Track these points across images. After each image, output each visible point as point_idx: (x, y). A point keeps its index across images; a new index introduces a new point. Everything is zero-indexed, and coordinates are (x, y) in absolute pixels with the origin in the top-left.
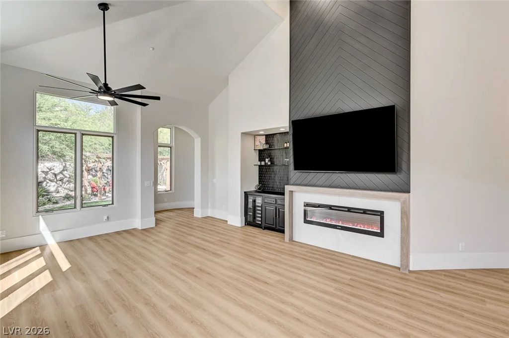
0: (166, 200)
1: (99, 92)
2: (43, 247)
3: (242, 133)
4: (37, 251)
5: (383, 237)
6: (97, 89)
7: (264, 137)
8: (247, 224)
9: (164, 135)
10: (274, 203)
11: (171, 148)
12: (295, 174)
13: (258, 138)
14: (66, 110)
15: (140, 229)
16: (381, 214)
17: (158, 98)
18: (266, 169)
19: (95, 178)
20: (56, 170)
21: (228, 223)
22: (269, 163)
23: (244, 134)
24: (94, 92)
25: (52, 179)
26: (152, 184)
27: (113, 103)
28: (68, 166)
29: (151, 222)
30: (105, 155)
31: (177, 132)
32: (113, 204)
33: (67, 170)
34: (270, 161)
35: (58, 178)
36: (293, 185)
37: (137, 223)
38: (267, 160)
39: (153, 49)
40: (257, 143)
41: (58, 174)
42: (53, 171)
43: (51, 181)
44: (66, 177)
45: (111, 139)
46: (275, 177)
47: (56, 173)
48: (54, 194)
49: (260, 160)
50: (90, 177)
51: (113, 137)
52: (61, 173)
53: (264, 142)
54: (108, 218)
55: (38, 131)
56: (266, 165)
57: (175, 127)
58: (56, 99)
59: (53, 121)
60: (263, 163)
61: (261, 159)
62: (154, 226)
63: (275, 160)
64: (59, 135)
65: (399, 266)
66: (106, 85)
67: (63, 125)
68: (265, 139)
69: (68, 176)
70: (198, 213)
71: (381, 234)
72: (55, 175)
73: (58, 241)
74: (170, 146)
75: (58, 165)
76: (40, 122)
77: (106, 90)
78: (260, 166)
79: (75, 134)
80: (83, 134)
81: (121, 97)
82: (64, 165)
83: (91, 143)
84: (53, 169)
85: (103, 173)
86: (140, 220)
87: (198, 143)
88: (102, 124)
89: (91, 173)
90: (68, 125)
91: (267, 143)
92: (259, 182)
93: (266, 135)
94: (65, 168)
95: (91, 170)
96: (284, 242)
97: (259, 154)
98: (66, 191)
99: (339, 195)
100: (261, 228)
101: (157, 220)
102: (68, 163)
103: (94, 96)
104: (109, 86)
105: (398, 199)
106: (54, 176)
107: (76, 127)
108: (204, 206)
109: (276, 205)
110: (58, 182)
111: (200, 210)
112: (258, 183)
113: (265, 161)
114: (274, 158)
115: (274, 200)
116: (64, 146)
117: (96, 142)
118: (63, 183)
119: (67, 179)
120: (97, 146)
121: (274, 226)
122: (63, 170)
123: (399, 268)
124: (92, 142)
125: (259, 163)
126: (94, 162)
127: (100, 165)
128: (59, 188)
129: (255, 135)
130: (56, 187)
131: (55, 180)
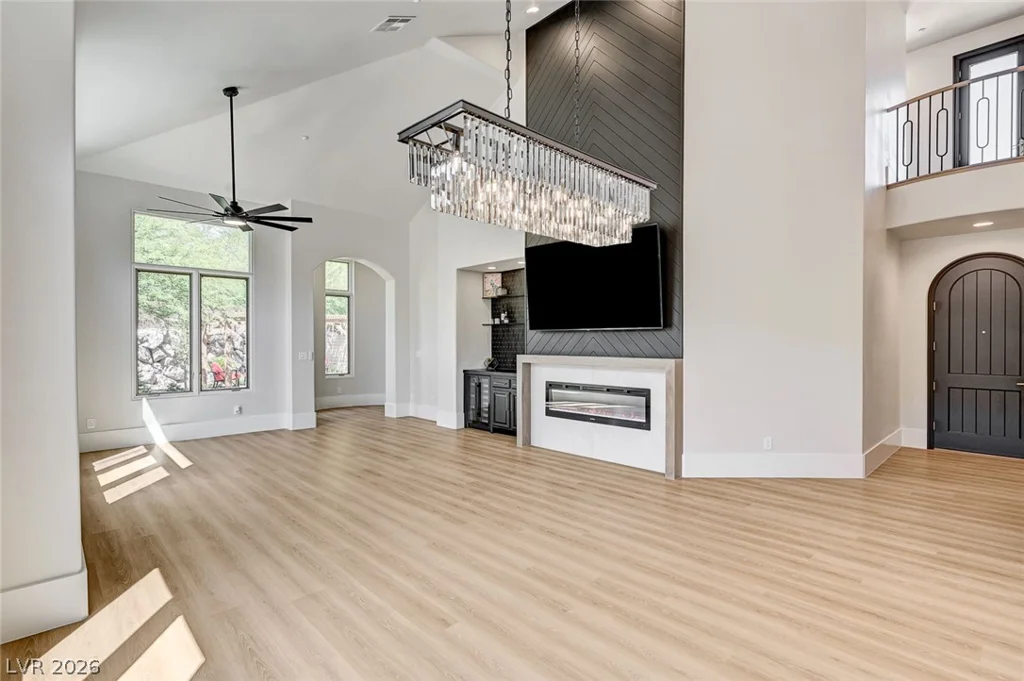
0: (339, 390)
1: (225, 215)
2: (150, 447)
3: (459, 270)
4: (142, 450)
5: (649, 429)
6: (223, 211)
7: (500, 275)
8: (469, 427)
9: (337, 275)
10: (507, 386)
11: (348, 297)
12: (534, 337)
13: (490, 278)
14: (172, 234)
15: (291, 429)
16: (645, 393)
17: (309, 220)
18: (503, 331)
19: (219, 358)
20: (151, 341)
21: (438, 424)
22: (506, 321)
23: (462, 271)
24: (219, 215)
25: (145, 358)
26: (310, 357)
27: (246, 229)
28: (172, 335)
29: (309, 420)
30: (236, 315)
31: (359, 272)
32: (248, 387)
33: (169, 343)
34: (508, 317)
35: (155, 356)
36: (530, 354)
37: (287, 421)
38: (503, 315)
39: (307, 138)
40: (488, 287)
41: (156, 349)
42: (146, 344)
43: (143, 362)
44: (169, 355)
45: (244, 282)
46: (516, 345)
47: (152, 347)
48: (149, 385)
49: (493, 317)
50: (211, 356)
51: (247, 279)
52: (160, 347)
53: (500, 285)
54: (240, 409)
55: (138, 271)
56: (502, 324)
57: (356, 263)
58: (158, 221)
59: (153, 255)
60: (497, 321)
61: (495, 314)
62: (314, 426)
63: (516, 315)
64: (162, 277)
65: (664, 472)
66: (234, 204)
67: (168, 261)
68: (500, 280)
69: (172, 354)
70: (391, 412)
71: (646, 426)
72: (151, 351)
73: (171, 440)
74: (348, 294)
75: (155, 332)
76: (139, 258)
77: (235, 211)
78: (494, 326)
79: (190, 275)
80: (202, 276)
81: (258, 220)
82: (165, 333)
83: (212, 292)
84: (147, 341)
85: (235, 349)
86: (291, 415)
87: (390, 286)
88: (231, 256)
89: (213, 348)
90: (176, 261)
91: (503, 286)
92: (493, 353)
93: (503, 273)
94: (166, 340)
95: (213, 343)
96: (515, 446)
97: (493, 305)
98: (169, 381)
99: (593, 367)
100: (489, 430)
101: (318, 419)
102: (172, 330)
103: (219, 219)
104: (239, 205)
105: (662, 369)
106: (148, 354)
107: (189, 263)
108: (402, 397)
109: (510, 390)
110: (155, 364)
111: (394, 405)
112: (490, 357)
113: (500, 317)
114: (514, 313)
115: (507, 382)
116: (170, 296)
117: (223, 290)
118: (163, 366)
119: (171, 359)
120: (224, 297)
121: (507, 426)
122: (164, 343)
123: (663, 475)
124: (214, 289)
125: (491, 322)
126: (218, 327)
127: (229, 331)
128: (158, 376)
129: (482, 272)
130: (151, 373)
131: (151, 361)
